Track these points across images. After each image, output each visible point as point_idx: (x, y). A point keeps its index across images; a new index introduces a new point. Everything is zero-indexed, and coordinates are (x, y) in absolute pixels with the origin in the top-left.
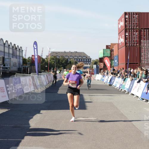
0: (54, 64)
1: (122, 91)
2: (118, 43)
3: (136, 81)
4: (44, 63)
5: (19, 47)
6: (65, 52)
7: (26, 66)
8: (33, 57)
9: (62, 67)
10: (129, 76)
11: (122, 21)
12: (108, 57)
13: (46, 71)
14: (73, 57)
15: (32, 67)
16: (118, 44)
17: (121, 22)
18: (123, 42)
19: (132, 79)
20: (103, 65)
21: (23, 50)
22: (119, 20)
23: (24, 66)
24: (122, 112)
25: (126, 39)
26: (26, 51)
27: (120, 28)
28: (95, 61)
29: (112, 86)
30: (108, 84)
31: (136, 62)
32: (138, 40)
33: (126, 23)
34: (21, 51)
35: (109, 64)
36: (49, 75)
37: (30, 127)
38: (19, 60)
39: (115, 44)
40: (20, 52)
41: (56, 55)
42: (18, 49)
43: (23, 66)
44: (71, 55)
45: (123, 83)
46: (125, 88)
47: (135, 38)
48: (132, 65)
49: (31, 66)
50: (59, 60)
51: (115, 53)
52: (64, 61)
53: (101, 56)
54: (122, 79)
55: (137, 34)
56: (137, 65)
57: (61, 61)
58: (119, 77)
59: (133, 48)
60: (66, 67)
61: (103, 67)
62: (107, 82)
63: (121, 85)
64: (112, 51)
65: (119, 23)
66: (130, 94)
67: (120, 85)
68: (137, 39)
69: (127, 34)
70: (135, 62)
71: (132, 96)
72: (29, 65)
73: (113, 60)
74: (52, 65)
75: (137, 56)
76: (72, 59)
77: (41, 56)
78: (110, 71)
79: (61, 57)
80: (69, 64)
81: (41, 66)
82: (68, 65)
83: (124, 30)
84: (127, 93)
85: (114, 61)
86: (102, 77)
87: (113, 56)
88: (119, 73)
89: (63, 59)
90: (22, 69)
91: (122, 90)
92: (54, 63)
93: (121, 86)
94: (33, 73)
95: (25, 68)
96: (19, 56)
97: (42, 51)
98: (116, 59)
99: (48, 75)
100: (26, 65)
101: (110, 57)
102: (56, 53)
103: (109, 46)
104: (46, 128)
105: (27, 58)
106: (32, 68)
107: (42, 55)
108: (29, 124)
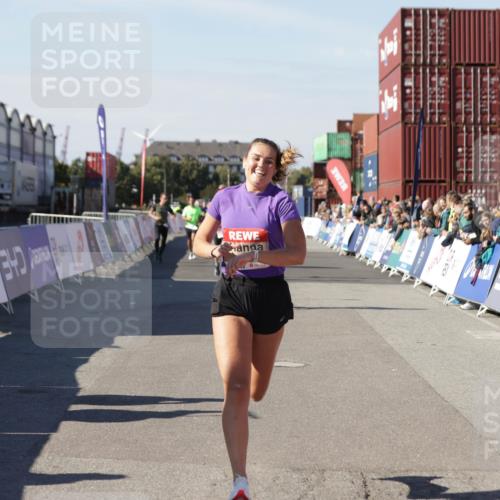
0: (160, 182)
1: (391, 273)
2: (377, 111)
3: (439, 241)
4: (127, 178)
5: (44, 125)
6: (198, 143)
7: (67, 190)
8: (90, 159)
9: (188, 191)
10: (413, 224)
11: (391, 39)
12: (342, 159)
13: (134, 207)
14: (226, 160)
15: (87, 191)
16: (378, 116)
17: (389, 41)
18: (395, 109)
19: (426, 235)
20: (326, 187)
21: (55, 133)
22: (382, 36)
23: (60, 190)
24: (390, 342)
25: (404, 98)
26: (67, 138)
27: (383, 62)
28: (298, 172)
29: (357, 256)
30: (343, 249)
31: (438, 178)
32: (444, 104)
33: (407, 46)
34: (49, 137)
35: (346, 182)
36: (144, 219)
37: (78, 390)
38: (42, 169)
39: (367, 117)
40: (45, 140)
41: (166, 152)
42: (39, 133)
43: (58, 189)
44: (219, 153)
45: (392, 248)
46: (401, 263)
47: (437, 96)
48: (425, 187)
49: (83, 188)
50: (178, 168)
51: (368, 147)
52: (195, 173)
53: (321, 155)
54: (391, 232)
55: (444, 82)
56: (440, 187)
57: (186, 171)
58: (381, 227)
59: (430, 128)
60: (201, 193)
61: (325, 193)
62: (339, 245)
63: (388, 253)
64: (356, 139)
65: (382, 46)
66: (416, 284)
67: (384, 254)
68: (441, 99)
69: (409, 82)
70: (435, 176)
71: (424, 290)
72: (77, 186)
73: (361, 170)
74: (155, 185)
75: (442, 156)
76: (222, 165)
77: (117, 156)
78: (350, 206)
79: (183, 161)
80: (210, 182)
81: (118, 189)
82: (208, 187)
83: (398, 71)
84: (407, 282)
85: (362, 175)
86: (324, 226)
87: (362, 157)
88: (379, 212)
89: (193, 165)
90: (54, 199)
91: (389, 269)
92: (162, 178)
93: (386, 257)
94: (90, 210)
95: (62, 195)
96: (44, 156)
97: (122, 140)
98: (371, 167)
99: (139, 219)
100: (67, 185)
101: (350, 160)
102: (169, 145)
103: (348, 124)
104: (133, 395)
105: (69, 162)
106: (86, 197)
107: (120, 154)
108: (74, 382)
